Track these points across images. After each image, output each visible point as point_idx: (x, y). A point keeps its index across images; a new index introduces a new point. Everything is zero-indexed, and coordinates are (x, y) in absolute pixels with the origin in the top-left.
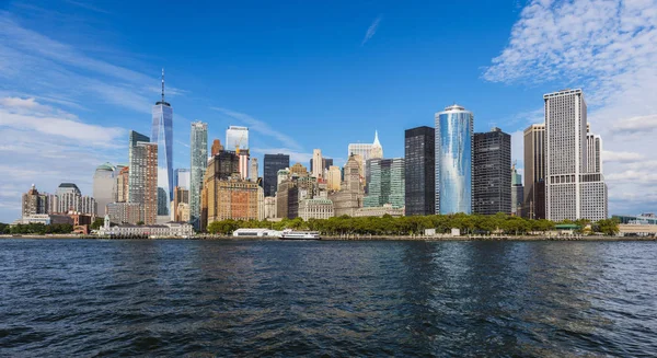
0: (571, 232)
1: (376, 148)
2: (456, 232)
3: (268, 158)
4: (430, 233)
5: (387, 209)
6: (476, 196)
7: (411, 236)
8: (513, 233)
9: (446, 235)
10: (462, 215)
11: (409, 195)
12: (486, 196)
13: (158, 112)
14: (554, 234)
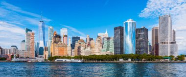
0: (168, 60)
1: (106, 34)
2: (130, 60)
3: (73, 38)
4: (121, 60)
5: (108, 53)
6: (137, 48)
7: (115, 61)
8: (149, 60)
9: (127, 61)
10: (132, 54)
11: (115, 48)
12: (140, 48)
13: (40, 24)
14: (163, 60)
